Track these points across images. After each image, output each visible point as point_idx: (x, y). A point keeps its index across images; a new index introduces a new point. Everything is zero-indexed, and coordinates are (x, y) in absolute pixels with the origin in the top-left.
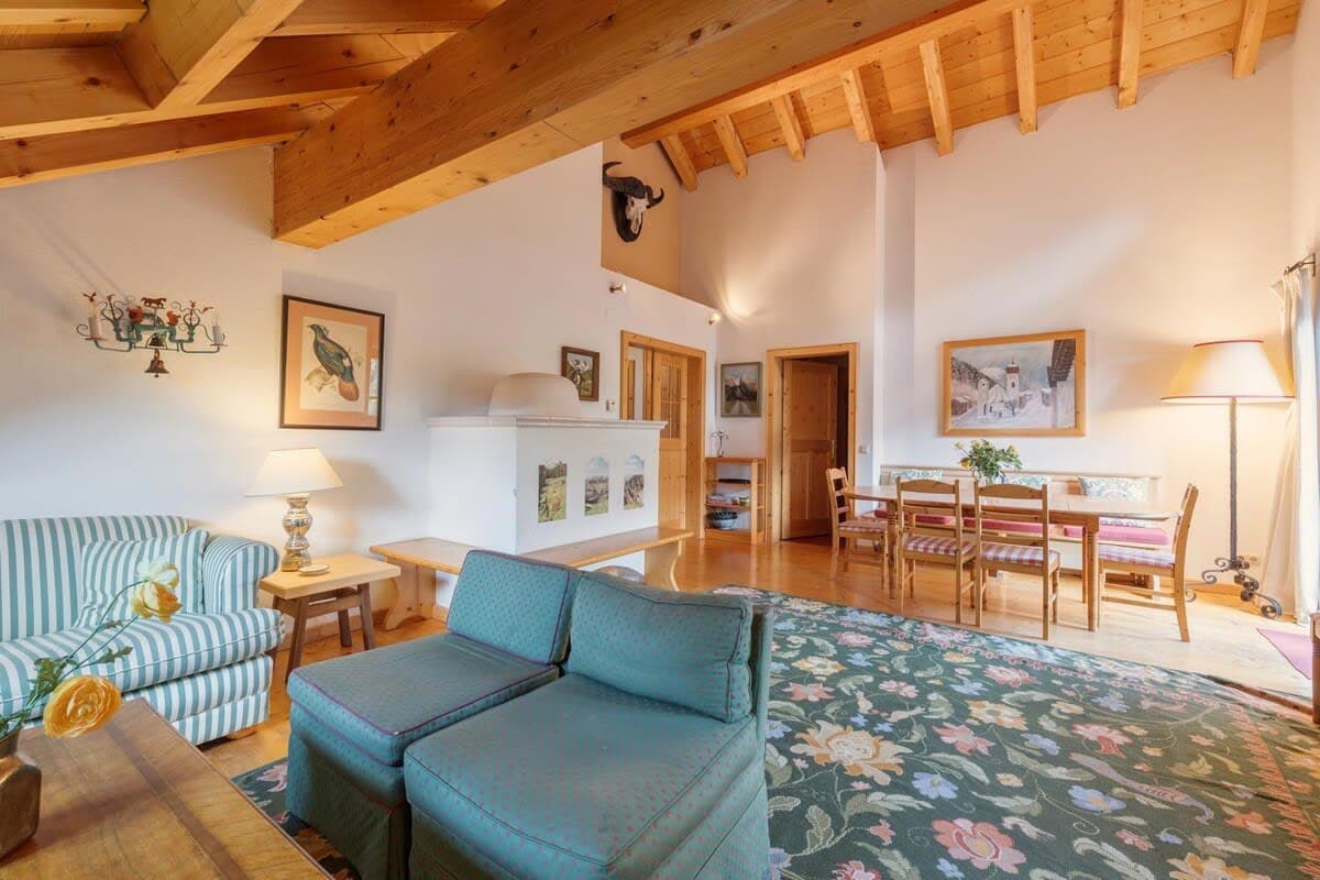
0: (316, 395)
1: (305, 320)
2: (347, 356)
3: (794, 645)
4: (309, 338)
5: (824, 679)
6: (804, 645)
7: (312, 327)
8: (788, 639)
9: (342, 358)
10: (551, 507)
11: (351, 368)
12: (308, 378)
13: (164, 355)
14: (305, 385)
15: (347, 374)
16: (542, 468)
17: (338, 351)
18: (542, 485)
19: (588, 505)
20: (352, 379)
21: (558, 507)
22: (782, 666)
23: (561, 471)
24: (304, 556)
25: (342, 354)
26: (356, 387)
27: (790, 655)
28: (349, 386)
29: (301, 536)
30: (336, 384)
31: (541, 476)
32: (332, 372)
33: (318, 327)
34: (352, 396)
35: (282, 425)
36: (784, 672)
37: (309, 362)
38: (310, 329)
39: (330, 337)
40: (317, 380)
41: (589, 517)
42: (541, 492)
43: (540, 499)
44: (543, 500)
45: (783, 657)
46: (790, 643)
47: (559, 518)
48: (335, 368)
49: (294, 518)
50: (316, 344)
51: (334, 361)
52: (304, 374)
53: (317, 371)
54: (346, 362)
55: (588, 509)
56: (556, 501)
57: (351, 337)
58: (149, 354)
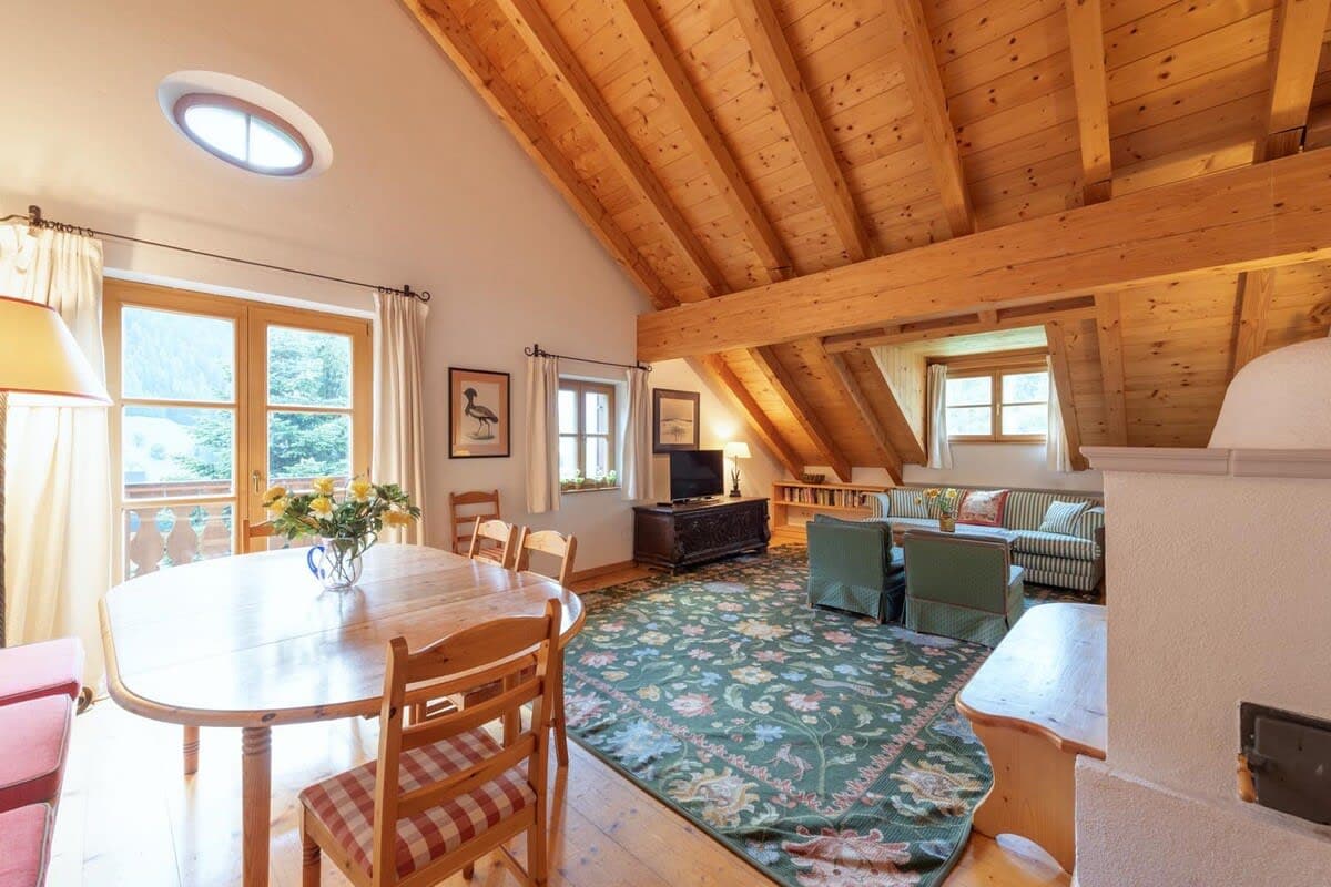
3: (767, 700)
5: (755, 664)
6: (756, 700)
8: (771, 709)
22: (786, 677)
27: (776, 688)
36: (787, 671)
45: (784, 686)
46: (771, 703)
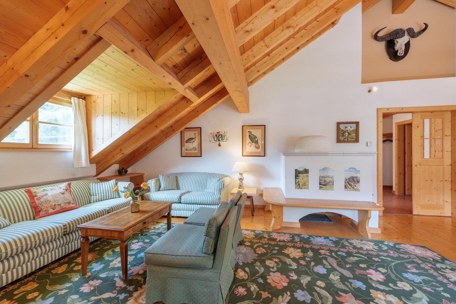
0: (250, 148)
1: (247, 130)
2: (257, 138)
4: (248, 134)
7: (248, 132)
9: (255, 138)
10: (301, 184)
11: (257, 140)
12: (248, 144)
13: (221, 143)
14: (247, 146)
15: (257, 142)
16: (296, 170)
17: (254, 137)
18: (296, 176)
19: (321, 186)
20: (258, 143)
21: (304, 184)
23: (306, 171)
24: (242, 186)
25: (255, 137)
26: (259, 145)
28: (257, 145)
29: (241, 182)
30: (254, 145)
31: (296, 172)
32: (253, 142)
33: (250, 131)
34: (258, 148)
35: (243, 156)
37: (248, 140)
38: (248, 133)
39: (252, 133)
40: (250, 144)
41: (321, 191)
42: (296, 178)
43: (296, 181)
44: (297, 181)
47: (305, 189)
48: (254, 141)
49: (240, 177)
50: (249, 136)
51: (253, 139)
52: (247, 144)
53: (250, 142)
54: (256, 139)
55: (320, 187)
56: (304, 182)
57: (257, 133)
58: (218, 143)
